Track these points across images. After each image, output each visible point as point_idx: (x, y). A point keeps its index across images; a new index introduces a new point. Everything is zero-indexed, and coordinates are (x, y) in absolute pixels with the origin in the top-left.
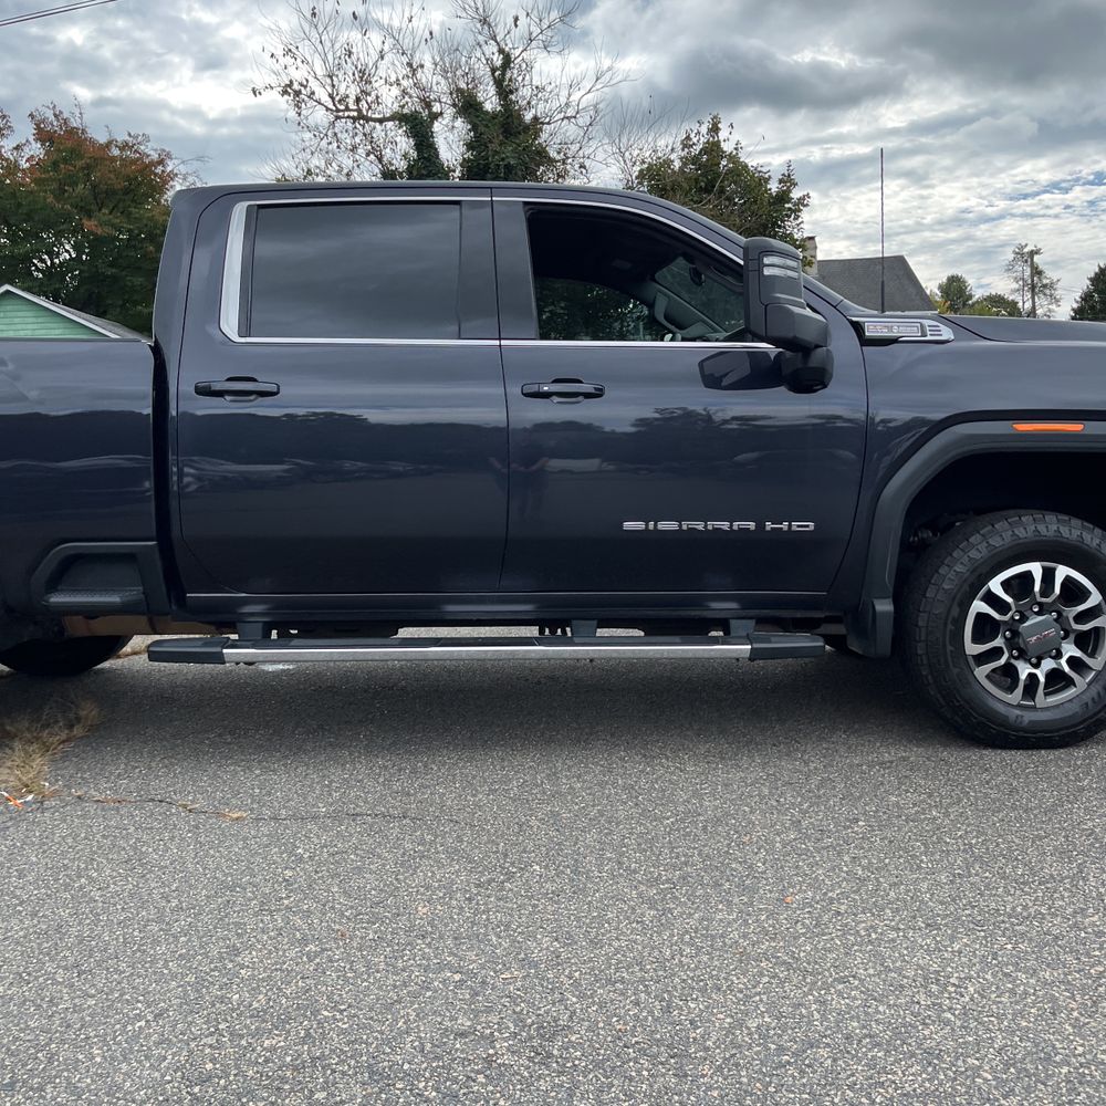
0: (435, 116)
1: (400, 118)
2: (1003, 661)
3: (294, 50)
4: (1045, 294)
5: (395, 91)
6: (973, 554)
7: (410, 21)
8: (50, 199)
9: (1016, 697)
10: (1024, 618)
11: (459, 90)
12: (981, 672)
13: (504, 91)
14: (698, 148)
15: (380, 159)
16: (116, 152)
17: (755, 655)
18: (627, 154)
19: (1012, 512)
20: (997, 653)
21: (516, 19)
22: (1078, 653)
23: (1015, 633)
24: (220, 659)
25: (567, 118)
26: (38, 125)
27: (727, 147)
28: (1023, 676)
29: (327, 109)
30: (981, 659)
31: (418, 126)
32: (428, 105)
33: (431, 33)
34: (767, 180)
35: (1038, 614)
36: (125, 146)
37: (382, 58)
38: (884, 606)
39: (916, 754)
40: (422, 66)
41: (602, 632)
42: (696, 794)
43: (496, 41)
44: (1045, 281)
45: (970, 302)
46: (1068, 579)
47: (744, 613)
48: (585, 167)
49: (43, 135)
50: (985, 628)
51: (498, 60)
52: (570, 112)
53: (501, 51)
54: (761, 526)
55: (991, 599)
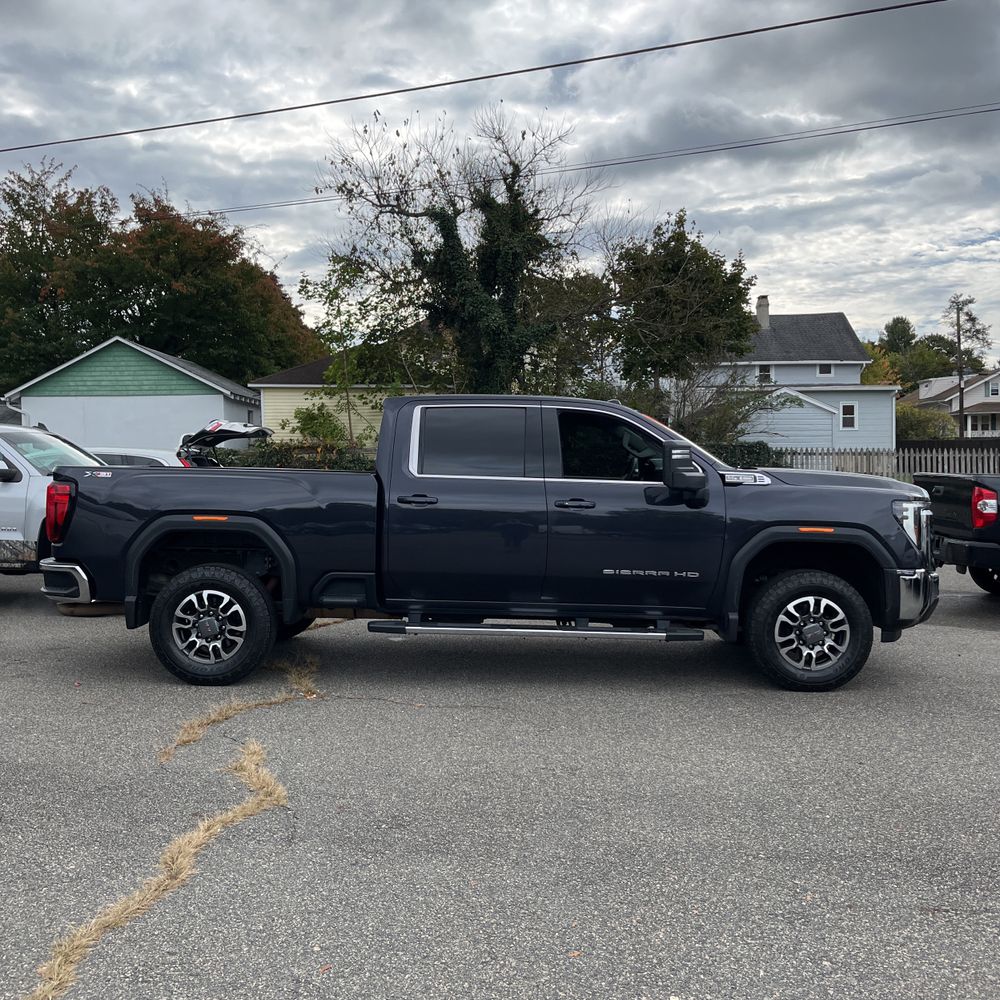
0: (457, 213)
1: (432, 214)
2: (794, 646)
3: (349, 159)
4: (978, 338)
5: (428, 192)
6: (779, 592)
7: (441, 139)
8: (148, 265)
9: (801, 664)
10: (805, 625)
11: (477, 191)
12: (784, 651)
13: (514, 195)
14: (667, 235)
15: (412, 241)
16: (199, 228)
17: (668, 639)
18: (609, 244)
19: (800, 570)
20: (791, 642)
21: (524, 134)
22: (833, 644)
23: (801, 632)
24: (403, 631)
25: (563, 215)
26: (137, 205)
27: (692, 237)
28: (805, 654)
29: (373, 204)
30: (784, 644)
31: (445, 222)
32: (454, 205)
33: (458, 150)
34: (723, 263)
35: (813, 622)
36: (206, 223)
37: (418, 165)
38: (734, 616)
39: (750, 692)
40: (449, 173)
41: (591, 624)
42: (636, 704)
43: (508, 155)
44: (978, 327)
45: (913, 341)
46: (827, 606)
47: (666, 617)
48: (576, 254)
49: (142, 214)
50: (785, 629)
51: (509, 170)
52: (564, 211)
53: (512, 163)
54: (672, 574)
55: (788, 614)
